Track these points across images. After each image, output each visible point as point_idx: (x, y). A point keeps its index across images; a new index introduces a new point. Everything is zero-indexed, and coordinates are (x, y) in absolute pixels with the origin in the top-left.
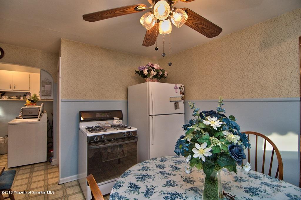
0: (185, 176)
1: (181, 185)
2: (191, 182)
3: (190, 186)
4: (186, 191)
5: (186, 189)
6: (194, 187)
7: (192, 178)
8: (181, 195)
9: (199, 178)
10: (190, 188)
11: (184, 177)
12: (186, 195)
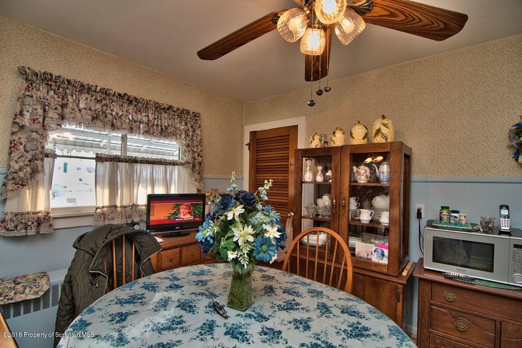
0: (280, 344)
1: (284, 323)
2: (268, 331)
3: (269, 324)
4: (274, 315)
5: (274, 317)
6: (262, 321)
7: (264, 342)
8: (281, 309)
9: (249, 343)
10: (268, 319)
11: (281, 341)
12: (274, 310)
